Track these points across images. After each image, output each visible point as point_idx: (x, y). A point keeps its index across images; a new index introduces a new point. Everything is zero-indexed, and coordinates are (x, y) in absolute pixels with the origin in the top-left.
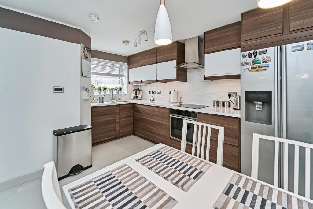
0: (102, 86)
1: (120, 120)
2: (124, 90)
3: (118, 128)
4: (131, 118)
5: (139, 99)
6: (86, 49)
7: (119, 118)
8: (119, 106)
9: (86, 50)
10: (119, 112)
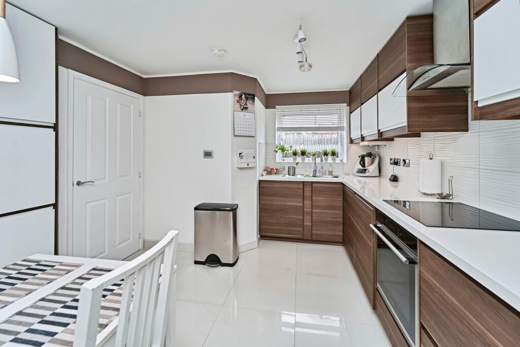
0: (299, 149)
1: (312, 209)
2: (343, 157)
3: (308, 223)
4: (336, 212)
5: (367, 174)
6: (243, 96)
7: (310, 207)
8: (310, 183)
9: (244, 98)
10: (310, 194)
